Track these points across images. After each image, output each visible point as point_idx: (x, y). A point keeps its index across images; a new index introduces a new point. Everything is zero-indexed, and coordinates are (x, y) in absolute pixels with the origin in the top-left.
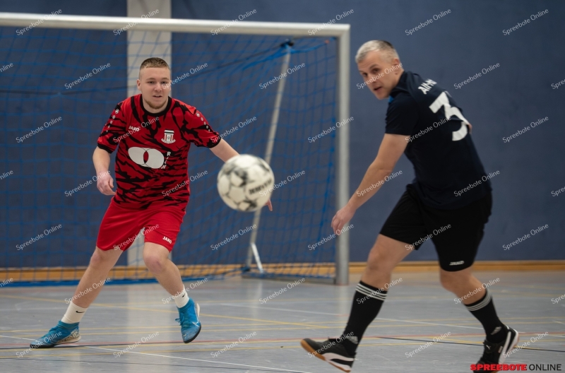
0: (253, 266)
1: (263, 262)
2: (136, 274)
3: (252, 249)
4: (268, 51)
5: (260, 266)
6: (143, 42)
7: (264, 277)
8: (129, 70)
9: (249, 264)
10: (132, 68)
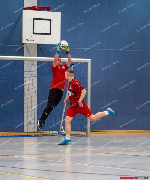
2: (27, 134)
3: (61, 126)
5: (64, 132)
6: (28, 64)
9: (60, 131)
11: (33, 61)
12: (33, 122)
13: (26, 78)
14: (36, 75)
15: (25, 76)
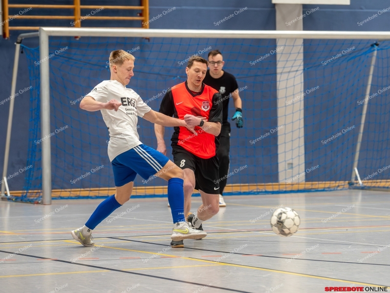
0: (355, 182)
1: (361, 179)
2: (286, 188)
3: (355, 170)
4: (362, 49)
5: (360, 182)
6: (285, 45)
7: (363, 188)
8: (277, 62)
9: (353, 180)
10: (279, 61)
11: (294, 39)
12: (295, 162)
13: (281, 73)
14: (302, 68)
15: (279, 71)
